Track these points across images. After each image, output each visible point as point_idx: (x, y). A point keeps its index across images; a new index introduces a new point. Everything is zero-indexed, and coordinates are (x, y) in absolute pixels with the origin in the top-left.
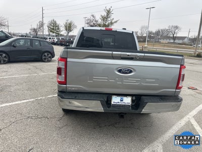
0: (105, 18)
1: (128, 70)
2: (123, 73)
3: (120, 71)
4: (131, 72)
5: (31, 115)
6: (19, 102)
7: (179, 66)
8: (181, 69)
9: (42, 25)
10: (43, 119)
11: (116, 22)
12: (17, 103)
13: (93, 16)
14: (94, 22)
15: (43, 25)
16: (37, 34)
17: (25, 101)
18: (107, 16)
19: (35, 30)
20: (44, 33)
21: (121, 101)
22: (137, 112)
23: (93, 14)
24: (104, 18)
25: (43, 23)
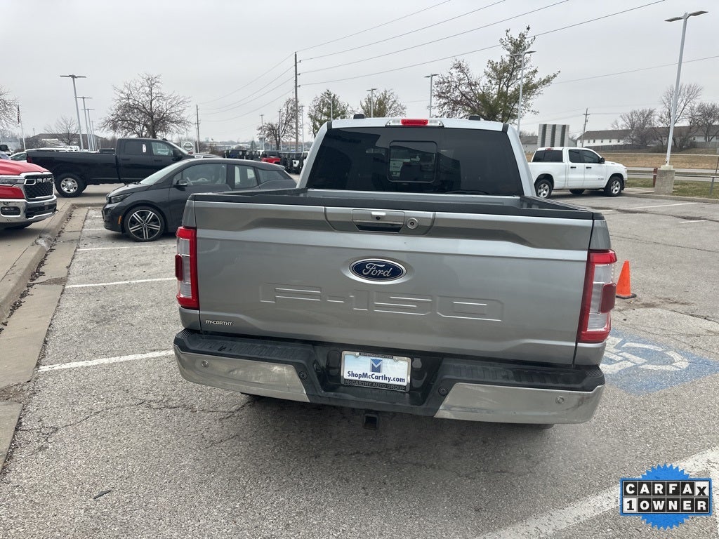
0: (505, 69)
1: (388, 266)
2: (369, 277)
3: (359, 269)
4: (396, 273)
5: (151, 397)
6: (139, 356)
7: (583, 255)
8: (590, 264)
9: (294, 111)
10: (180, 410)
11: (547, 81)
12: (131, 357)
13: (459, 67)
14: (463, 88)
15: (297, 111)
16: (278, 144)
17: (157, 354)
18: (512, 60)
19: (273, 131)
20: (300, 139)
21: (374, 369)
22: (419, 410)
23: (460, 59)
24: (503, 72)
25: (296, 105)
